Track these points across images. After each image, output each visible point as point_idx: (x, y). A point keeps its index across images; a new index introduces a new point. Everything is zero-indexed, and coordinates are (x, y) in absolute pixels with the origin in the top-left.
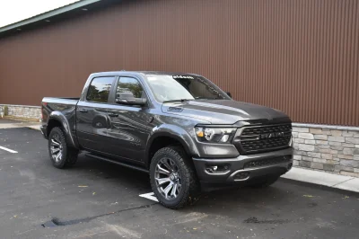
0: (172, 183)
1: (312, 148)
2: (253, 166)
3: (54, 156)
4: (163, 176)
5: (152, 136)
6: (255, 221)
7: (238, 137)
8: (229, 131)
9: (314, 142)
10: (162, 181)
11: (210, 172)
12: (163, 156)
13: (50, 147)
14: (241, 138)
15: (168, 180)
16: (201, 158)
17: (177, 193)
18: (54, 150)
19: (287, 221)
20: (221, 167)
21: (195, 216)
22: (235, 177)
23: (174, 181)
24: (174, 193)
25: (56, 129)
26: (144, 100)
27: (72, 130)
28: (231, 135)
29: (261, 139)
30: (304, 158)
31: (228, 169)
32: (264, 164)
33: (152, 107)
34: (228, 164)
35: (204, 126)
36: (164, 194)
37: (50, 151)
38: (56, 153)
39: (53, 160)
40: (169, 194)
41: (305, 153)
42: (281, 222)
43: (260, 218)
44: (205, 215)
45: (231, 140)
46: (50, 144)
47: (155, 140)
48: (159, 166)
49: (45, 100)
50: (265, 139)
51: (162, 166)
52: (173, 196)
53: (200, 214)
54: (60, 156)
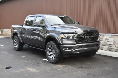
0: (53, 54)
1: (112, 43)
2: (81, 48)
3: (15, 46)
4: (50, 52)
5: (46, 37)
6: (82, 68)
7: (76, 37)
8: (72, 35)
9: (113, 41)
10: (50, 54)
11: (65, 50)
12: (50, 44)
13: (14, 43)
14: (77, 38)
15: (52, 53)
16: (62, 45)
17: (54, 58)
18: (15, 44)
19: (94, 68)
20: (69, 48)
21: (61, 66)
22: (75, 51)
23: (54, 53)
24: (53, 58)
25: (16, 36)
26: (44, 25)
27: (21, 37)
28: (73, 36)
29: (85, 38)
30: (109, 47)
31: (72, 49)
32: (86, 47)
33: (47, 27)
34: (72, 47)
35: (63, 33)
36: (50, 58)
37: (14, 44)
38: (16, 45)
39: (15, 48)
40: (52, 58)
41: (109, 45)
42: (91, 68)
43: (83, 67)
44: (64, 65)
45: (73, 38)
46: (14, 42)
47: (47, 39)
48: (48, 48)
49: (12, 26)
50: (86, 38)
51: (50, 48)
52: (53, 59)
53: (62, 65)
54: (17, 46)
